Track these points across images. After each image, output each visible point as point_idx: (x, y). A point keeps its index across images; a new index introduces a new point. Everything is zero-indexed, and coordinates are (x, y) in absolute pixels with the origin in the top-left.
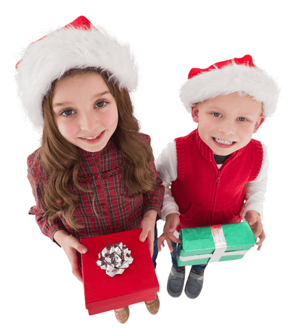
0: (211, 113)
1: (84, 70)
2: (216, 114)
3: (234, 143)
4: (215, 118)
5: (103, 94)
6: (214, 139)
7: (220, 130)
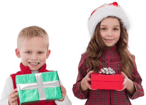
0: (26, 52)
1: (113, 17)
2: (29, 52)
3: (39, 63)
4: (28, 54)
5: (117, 26)
6: (29, 63)
7: (31, 59)
